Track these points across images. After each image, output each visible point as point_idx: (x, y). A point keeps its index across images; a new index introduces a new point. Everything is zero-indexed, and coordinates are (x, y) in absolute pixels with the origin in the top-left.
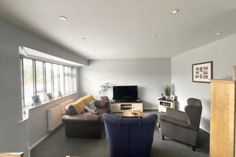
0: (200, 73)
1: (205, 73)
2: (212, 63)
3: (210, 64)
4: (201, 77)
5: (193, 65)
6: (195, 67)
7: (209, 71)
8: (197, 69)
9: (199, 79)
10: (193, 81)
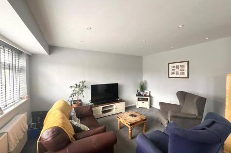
0: (177, 70)
1: (181, 70)
2: (188, 62)
3: (187, 63)
4: (177, 73)
5: (169, 64)
6: (171, 65)
7: (186, 68)
8: (174, 67)
9: (175, 75)
10: (169, 77)
